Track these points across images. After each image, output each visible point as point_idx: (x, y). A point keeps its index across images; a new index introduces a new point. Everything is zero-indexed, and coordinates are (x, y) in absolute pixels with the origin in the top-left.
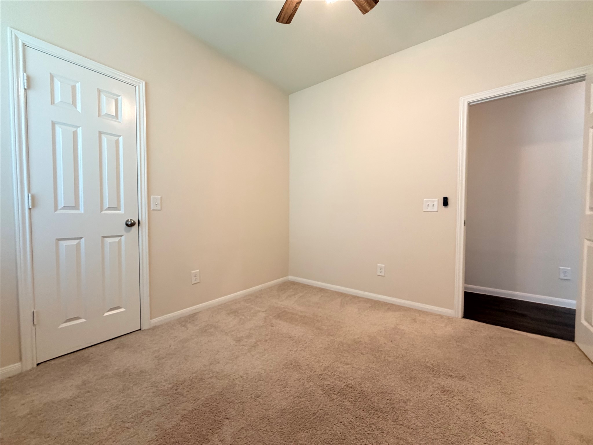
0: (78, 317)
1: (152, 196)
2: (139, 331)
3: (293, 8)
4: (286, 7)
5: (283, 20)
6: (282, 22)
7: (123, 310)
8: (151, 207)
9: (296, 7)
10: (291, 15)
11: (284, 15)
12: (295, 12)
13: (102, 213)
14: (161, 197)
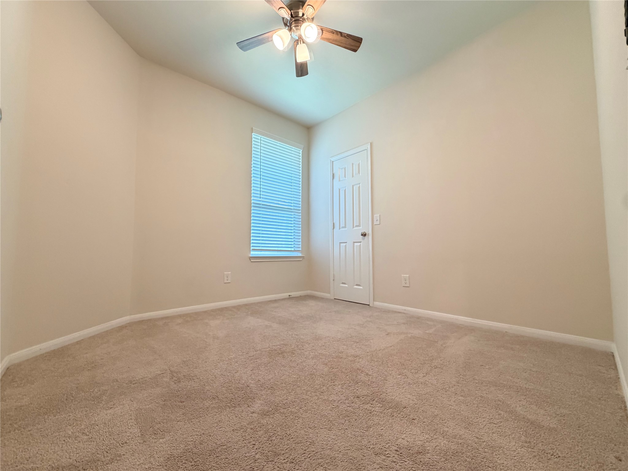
0: (345, 283)
1: (375, 215)
2: (368, 306)
3: (345, 38)
4: (345, 45)
5: (356, 46)
6: (359, 47)
7: (361, 288)
8: (374, 222)
9: (345, 37)
10: (353, 39)
11: (353, 46)
12: (351, 35)
13: (354, 229)
14: (380, 215)
